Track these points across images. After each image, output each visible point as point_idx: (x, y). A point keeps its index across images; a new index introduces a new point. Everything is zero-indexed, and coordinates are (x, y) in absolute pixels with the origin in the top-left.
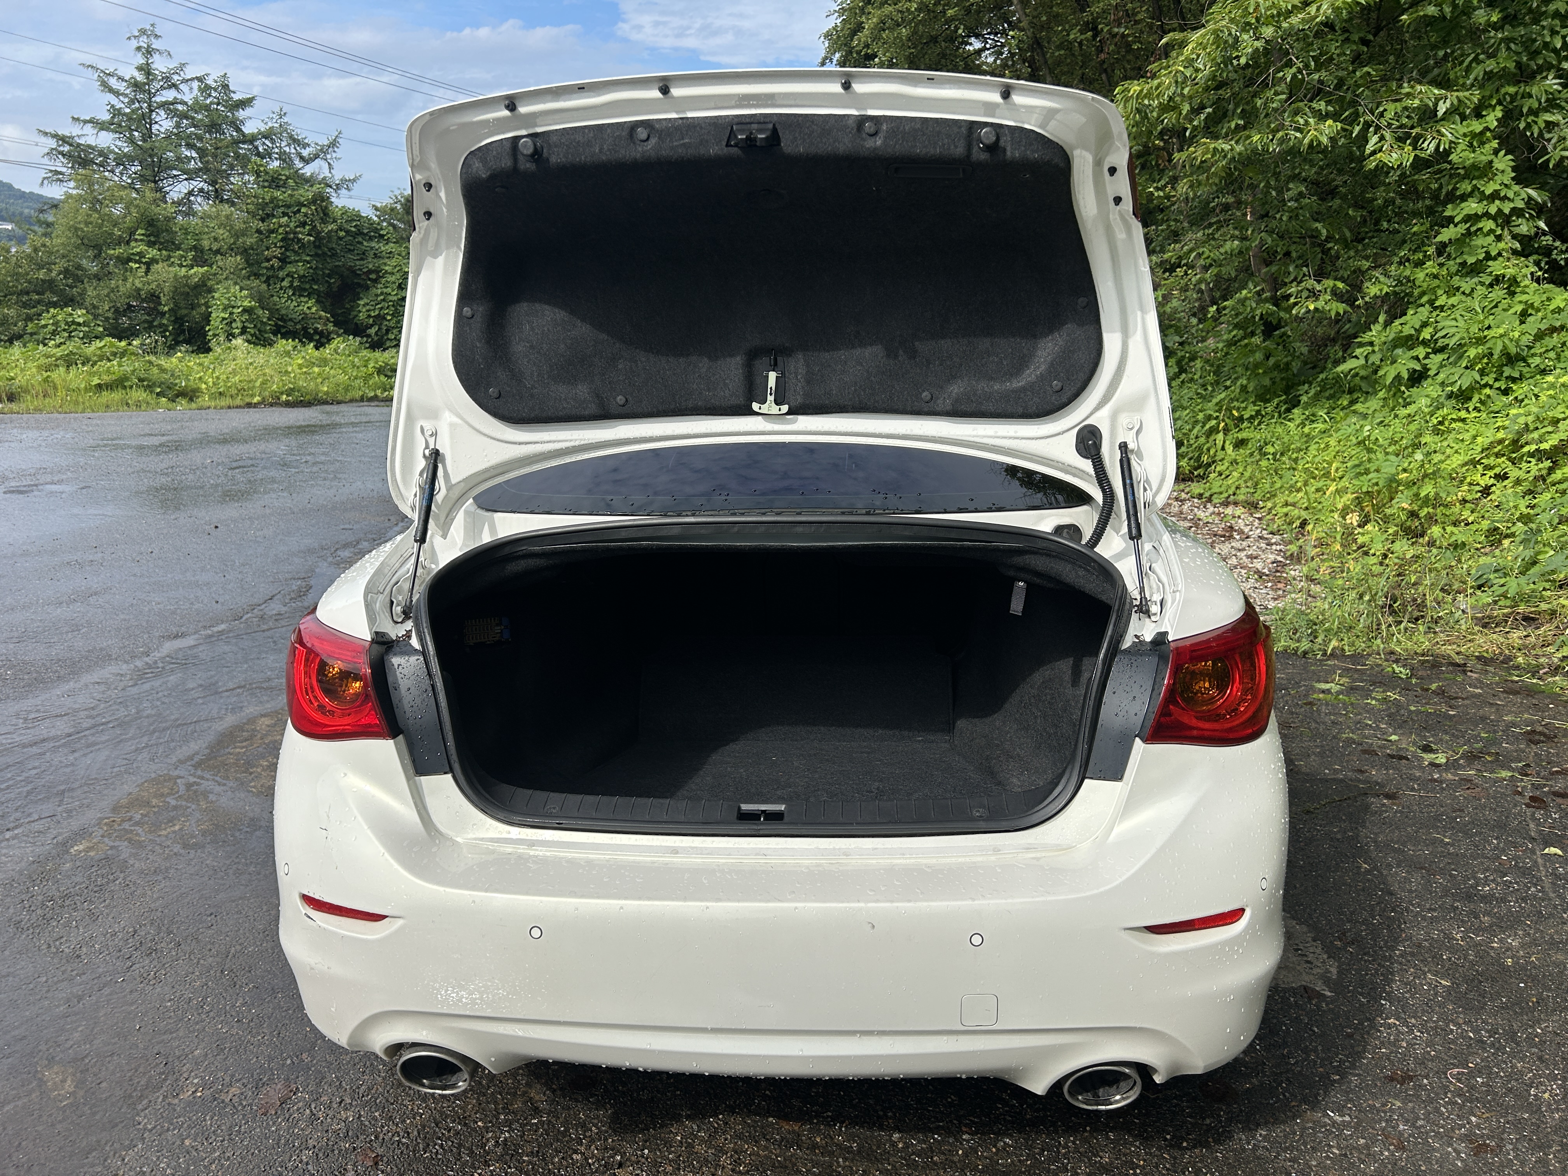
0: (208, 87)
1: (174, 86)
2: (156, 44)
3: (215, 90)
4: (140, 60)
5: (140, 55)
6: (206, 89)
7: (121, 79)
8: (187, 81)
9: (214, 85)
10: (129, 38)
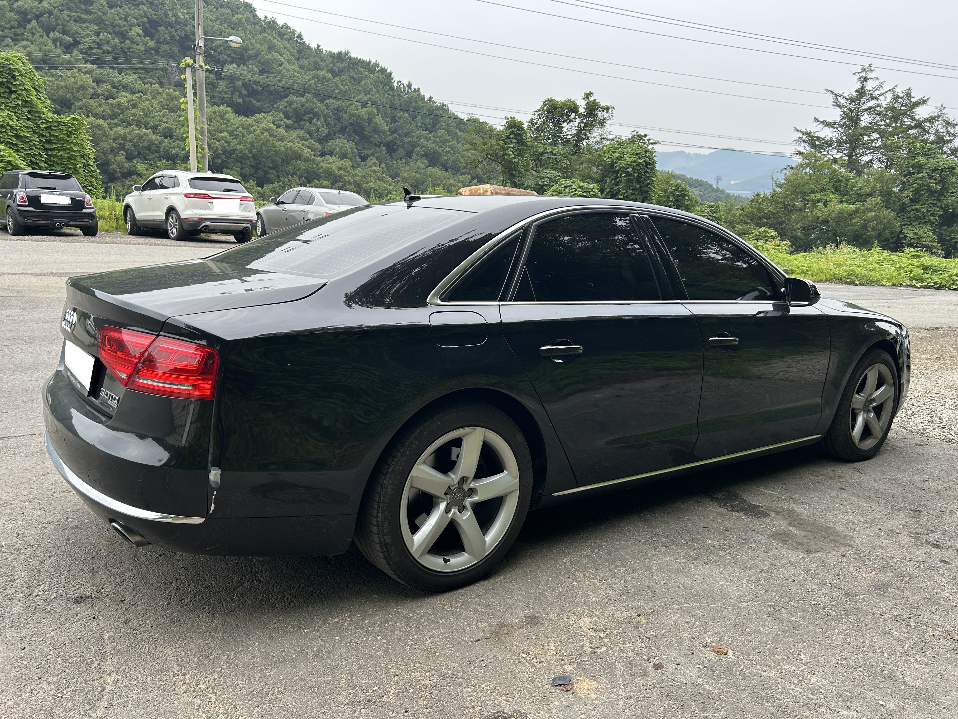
0: (898, 97)
1: (876, 98)
2: (870, 75)
3: (901, 98)
4: (858, 86)
5: (859, 83)
6: (896, 98)
7: (845, 98)
8: (883, 94)
9: (901, 95)
10: (854, 74)
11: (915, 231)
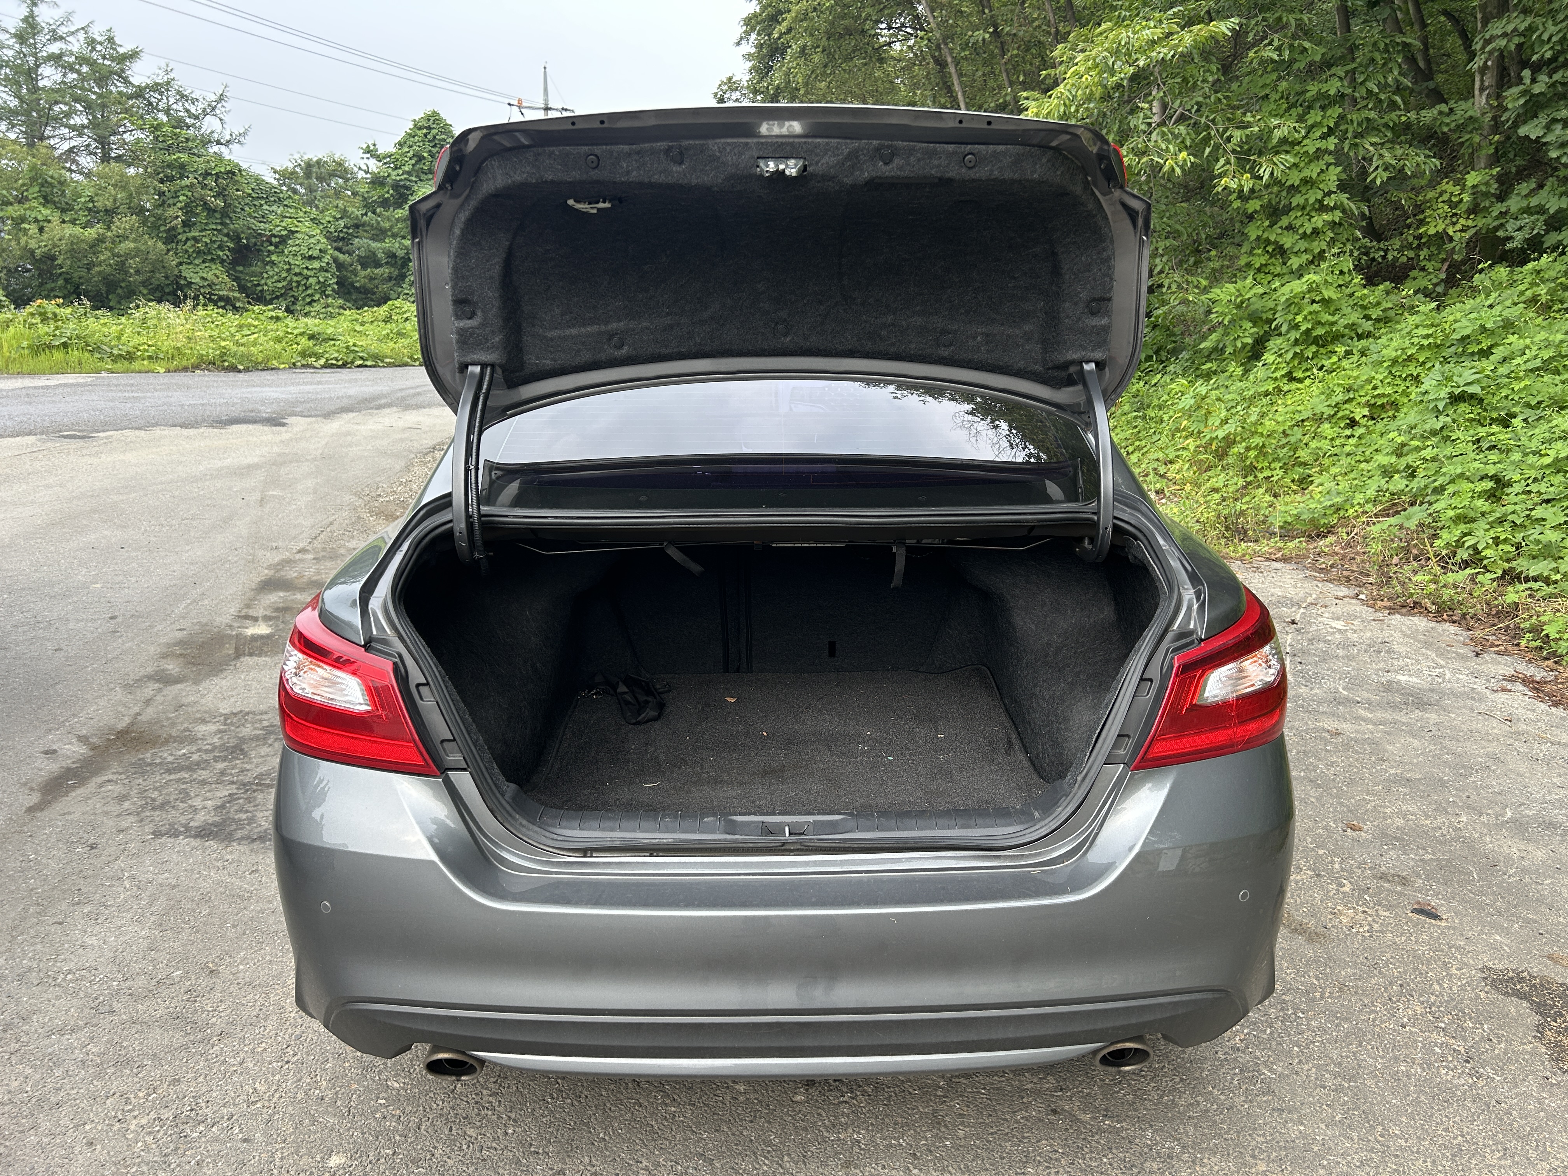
3: (101, 44)
4: (24, 11)
6: (92, 43)
8: (73, 33)
9: (99, 39)
11: (201, 274)
